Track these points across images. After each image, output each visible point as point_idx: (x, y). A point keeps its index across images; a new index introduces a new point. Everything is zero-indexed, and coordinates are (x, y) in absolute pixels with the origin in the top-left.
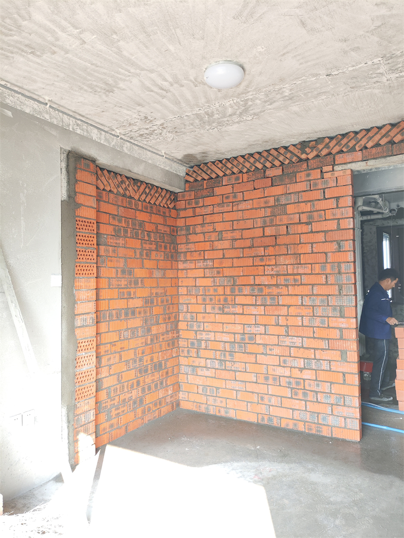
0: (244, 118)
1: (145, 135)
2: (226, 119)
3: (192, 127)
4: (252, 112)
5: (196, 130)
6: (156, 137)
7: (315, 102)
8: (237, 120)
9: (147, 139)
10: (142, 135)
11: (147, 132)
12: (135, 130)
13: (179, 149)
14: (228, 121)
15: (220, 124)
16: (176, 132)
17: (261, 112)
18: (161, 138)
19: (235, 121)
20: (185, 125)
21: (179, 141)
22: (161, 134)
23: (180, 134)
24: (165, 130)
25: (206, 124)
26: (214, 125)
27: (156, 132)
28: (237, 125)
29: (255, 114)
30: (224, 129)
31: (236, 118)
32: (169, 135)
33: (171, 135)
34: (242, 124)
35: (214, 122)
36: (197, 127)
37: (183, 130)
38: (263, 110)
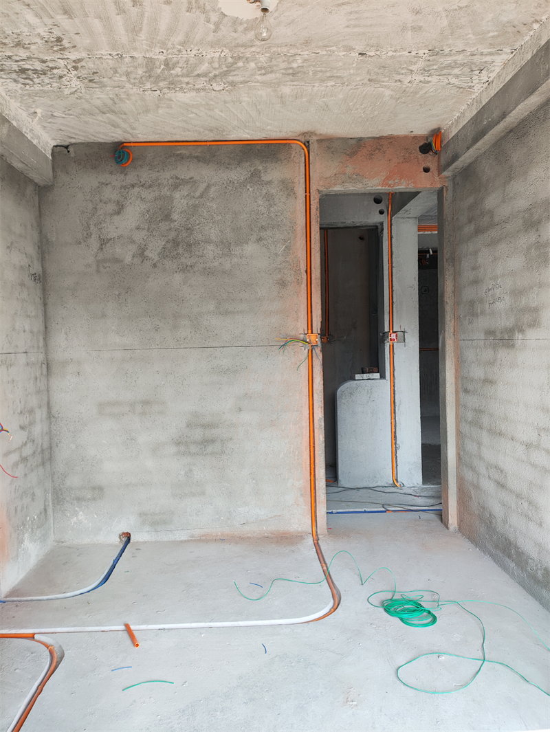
0: (214, 85)
1: (30, 72)
2: (186, 80)
3: (124, 78)
4: (231, 78)
5: (128, 86)
6: (47, 81)
7: (315, 88)
8: (200, 86)
9: (27, 81)
10: (23, 71)
11: (38, 66)
12: (18, 58)
13: (70, 112)
14: (188, 83)
15: (173, 85)
16: (90, 81)
17: (241, 83)
18: (55, 85)
19: (197, 87)
20: (116, 72)
21: (81, 98)
22: (61, 77)
23: (94, 85)
24: (74, 72)
25: (152, 79)
26: (162, 84)
27: (55, 71)
28: (194, 94)
29: (233, 84)
30: (171, 94)
31: (200, 83)
32: (76, 83)
33: (78, 83)
34: (203, 93)
35: (164, 80)
36: (132, 81)
37: (105, 80)
38: (248, 79)
